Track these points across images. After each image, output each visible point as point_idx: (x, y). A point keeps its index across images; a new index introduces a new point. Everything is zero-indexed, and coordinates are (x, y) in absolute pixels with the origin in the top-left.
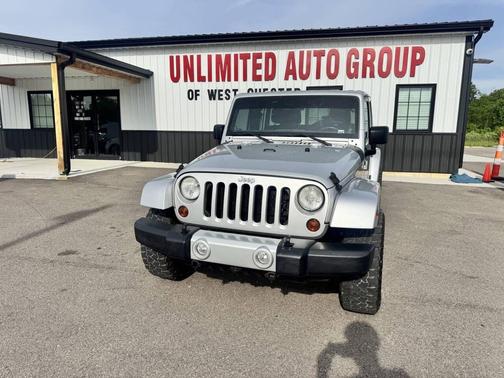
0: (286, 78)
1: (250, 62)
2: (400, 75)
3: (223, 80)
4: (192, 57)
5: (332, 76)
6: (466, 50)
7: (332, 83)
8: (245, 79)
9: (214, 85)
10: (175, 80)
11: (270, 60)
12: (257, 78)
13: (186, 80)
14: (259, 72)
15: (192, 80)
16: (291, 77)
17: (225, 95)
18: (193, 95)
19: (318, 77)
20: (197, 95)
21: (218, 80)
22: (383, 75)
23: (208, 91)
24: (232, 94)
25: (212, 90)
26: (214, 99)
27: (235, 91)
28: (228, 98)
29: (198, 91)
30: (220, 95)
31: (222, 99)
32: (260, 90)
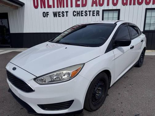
0: (92, 6)
2: (147, 3)
3: (61, 7)
5: (115, 4)
7: (115, 8)
8: (72, 6)
9: (56, 10)
10: (36, 7)
12: (77, 6)
13: (41, 7)
14: (78, 3)
15: (45, 7)
16: (94, 5)
17: (61, 15)
18: (46, 15)
19: (108, 5)
20: (48, 15)
21: (58, 7)
22: (140, 4)
23: (53, 12)
24: (65, 14)
25: (55, 12)
26: (56, 16)
27: (67, 12)
28: (63, 16)
29: (48, 12)
30: (59, 14)
31: (60, 16)
32: (79, 11)
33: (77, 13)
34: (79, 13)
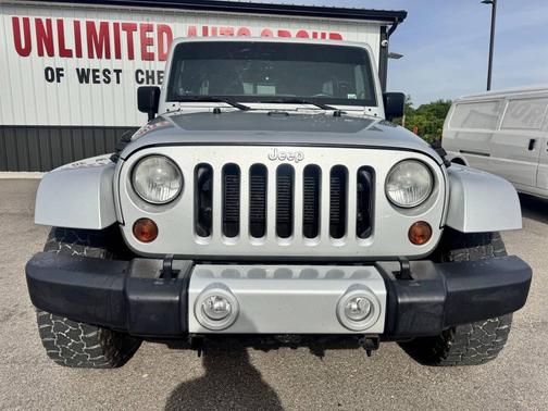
1: (136, 36)
3: (100, 56)
4: (49, 22)
6: (381, 41)
8: (131, 57)
9: (86, 63)
10: (23, 52)
11: (165, 35)
12: (148, 57)
13: (41, 54)
14: (150, 49)
15: (51, 54)
17: (102, 77)
18: (54, 75)
20: (60, 75)
21: (91, 56)
23: (78, 70)
24: (113, 76)
25: (83, 70)
26: (87, 82)
27: (118, 72)
28: (108, 81)
29: (62, 70)
30: (95, 77)
31: (99, 82)
32: (153, 72)
33: (148, 77)
34: (153, 77)
